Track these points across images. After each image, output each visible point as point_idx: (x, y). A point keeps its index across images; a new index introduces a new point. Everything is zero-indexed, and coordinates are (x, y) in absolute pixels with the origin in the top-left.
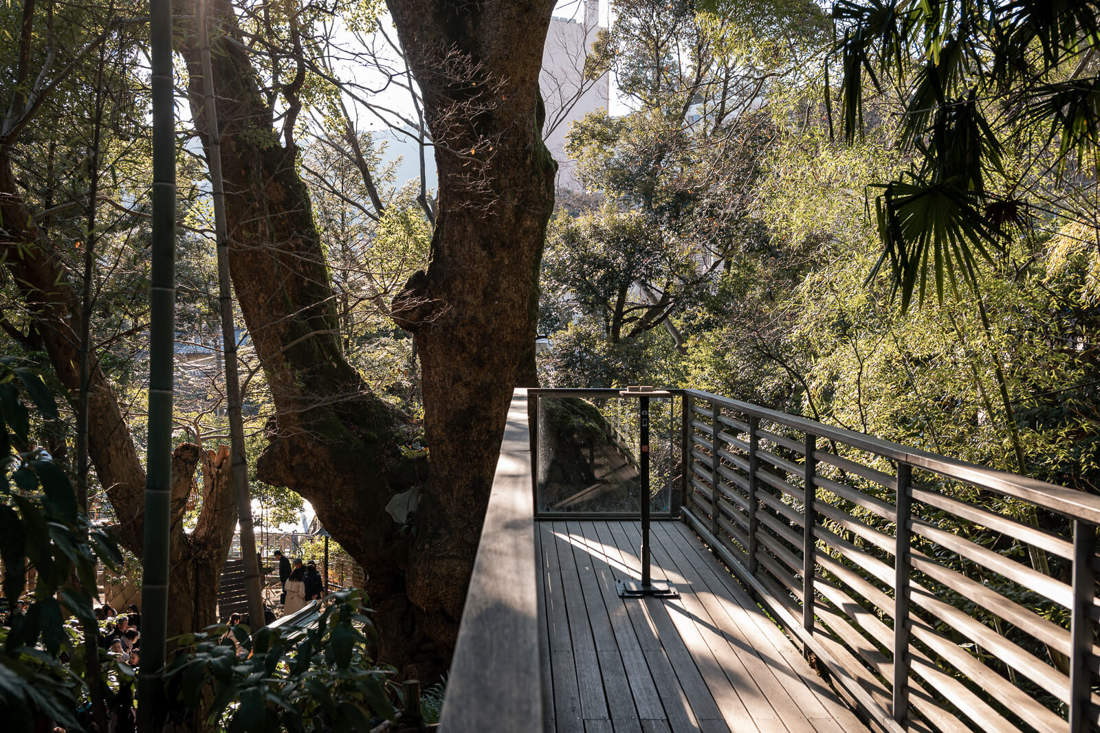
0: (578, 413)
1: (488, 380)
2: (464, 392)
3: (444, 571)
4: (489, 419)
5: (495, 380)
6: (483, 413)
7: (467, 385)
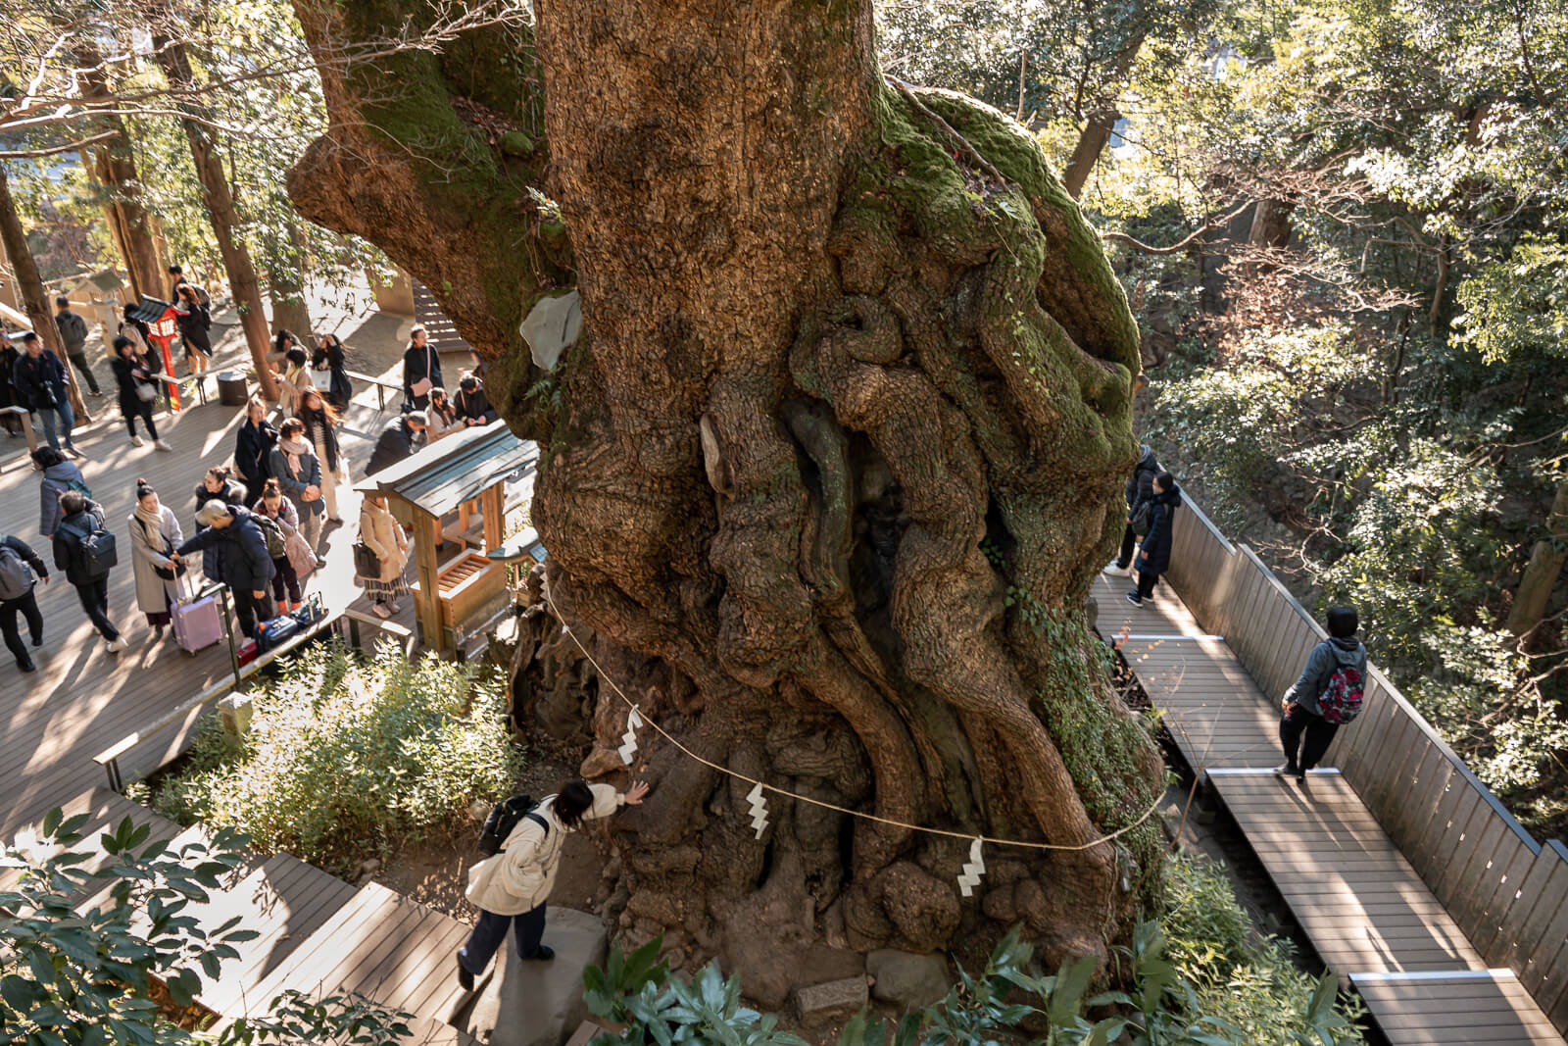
0: (976, 165)
1: (690, 44)
2: (623, 75)
3: (598, 524)
4: (696, 165)
5: (712, 43)
6: (678, 146)
7: (629, 53)
